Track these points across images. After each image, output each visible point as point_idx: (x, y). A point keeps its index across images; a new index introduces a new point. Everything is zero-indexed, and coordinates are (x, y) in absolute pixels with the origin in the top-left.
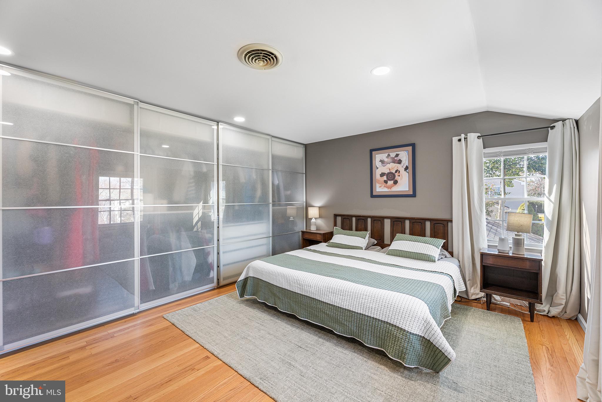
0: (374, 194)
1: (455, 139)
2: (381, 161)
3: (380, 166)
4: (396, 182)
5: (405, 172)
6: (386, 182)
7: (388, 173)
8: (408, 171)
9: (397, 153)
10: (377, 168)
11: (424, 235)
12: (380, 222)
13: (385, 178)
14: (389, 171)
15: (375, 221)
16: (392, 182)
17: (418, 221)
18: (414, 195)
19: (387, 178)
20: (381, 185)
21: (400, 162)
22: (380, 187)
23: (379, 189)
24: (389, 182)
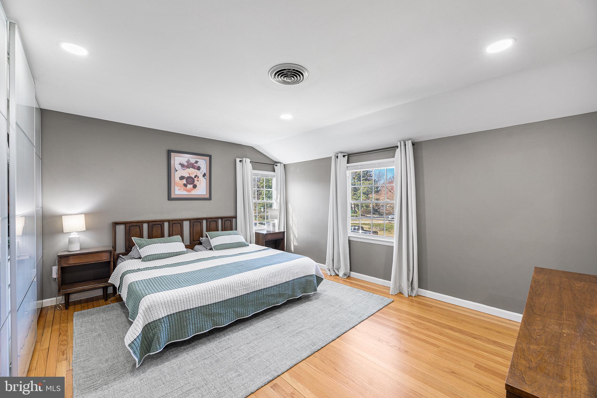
0: (172, 197)
1: (238, 160)
2: (180, 164)
3: (179, 169)
4: (195, 187)
5: (203, 178)
6: (185, 185)
7: (188, 178)
8: (205, 177)
9: (197, 160)
10: (177, 171)
11: (217, 230)
12: (179, 225)
13: (184, 181)
14: (188, 175)
15: (174, 225)
16: (191, 186)
17: (213, 220)
18: (210, 199)
19: (187, 181)
20: (180, 188)
21: (199, 168)
22: (179, 190)
23: (178, 191)
24: (188, 185)
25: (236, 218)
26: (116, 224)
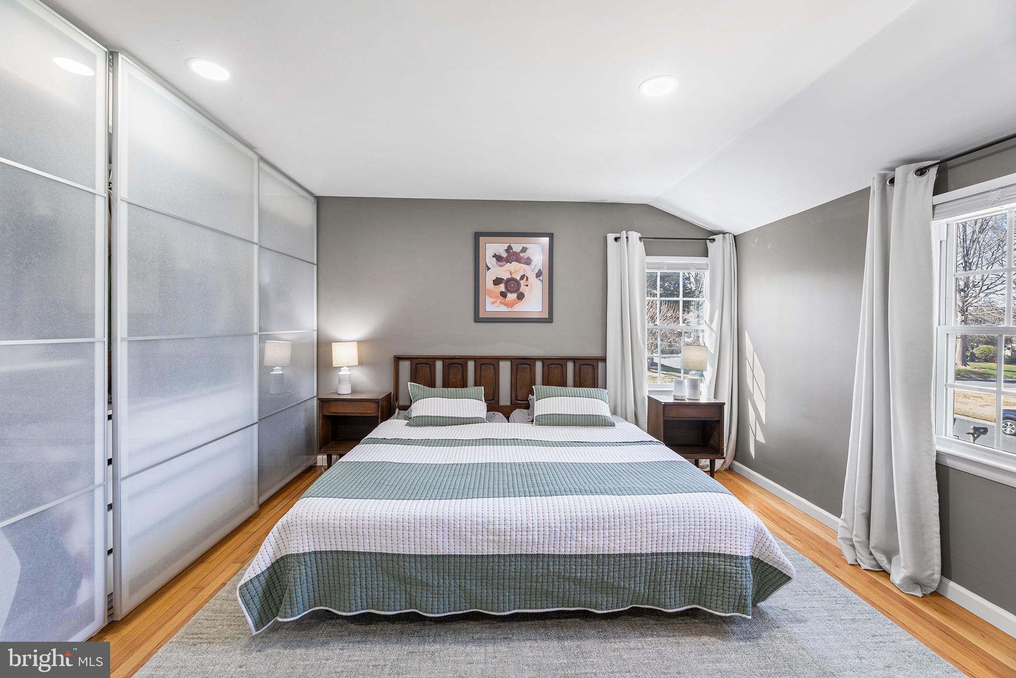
0: (480, 317)
1: (611, 237)
2: (495, 256)
3: (493, 265)
4: (521, 297)
5: (537, 280)
6: (503, 295)
7: (509, 280)
8: (541, 278)
9: (525, 245)
10: (489, 269)
11: (564, 384)
12: (492, 366)
13: (502, 288)
14: (509, 276)
15: (483, 367)
16: (514, 296)
17: (555, 362)
18: (550, 320)
19: (506, 287)
20: (494, 300)
21: (528, 262)
22: (493, 303)
23: (492, 306)
24: (509, 295)
25: (604, 360)
26: (398, 359)
